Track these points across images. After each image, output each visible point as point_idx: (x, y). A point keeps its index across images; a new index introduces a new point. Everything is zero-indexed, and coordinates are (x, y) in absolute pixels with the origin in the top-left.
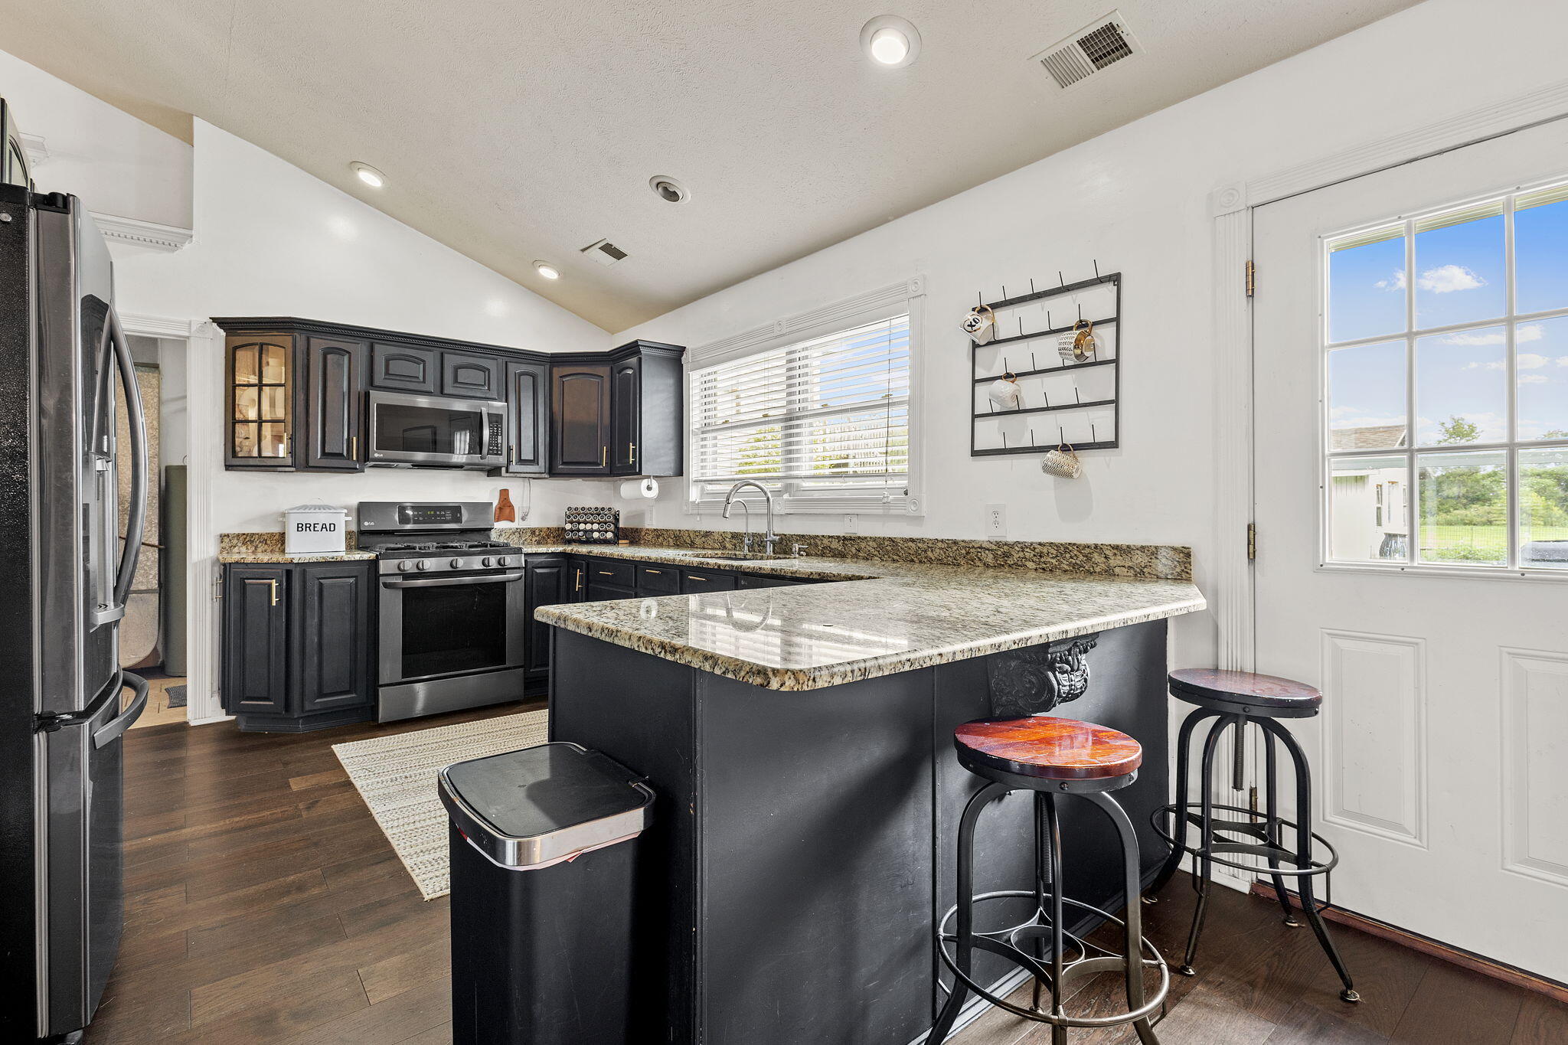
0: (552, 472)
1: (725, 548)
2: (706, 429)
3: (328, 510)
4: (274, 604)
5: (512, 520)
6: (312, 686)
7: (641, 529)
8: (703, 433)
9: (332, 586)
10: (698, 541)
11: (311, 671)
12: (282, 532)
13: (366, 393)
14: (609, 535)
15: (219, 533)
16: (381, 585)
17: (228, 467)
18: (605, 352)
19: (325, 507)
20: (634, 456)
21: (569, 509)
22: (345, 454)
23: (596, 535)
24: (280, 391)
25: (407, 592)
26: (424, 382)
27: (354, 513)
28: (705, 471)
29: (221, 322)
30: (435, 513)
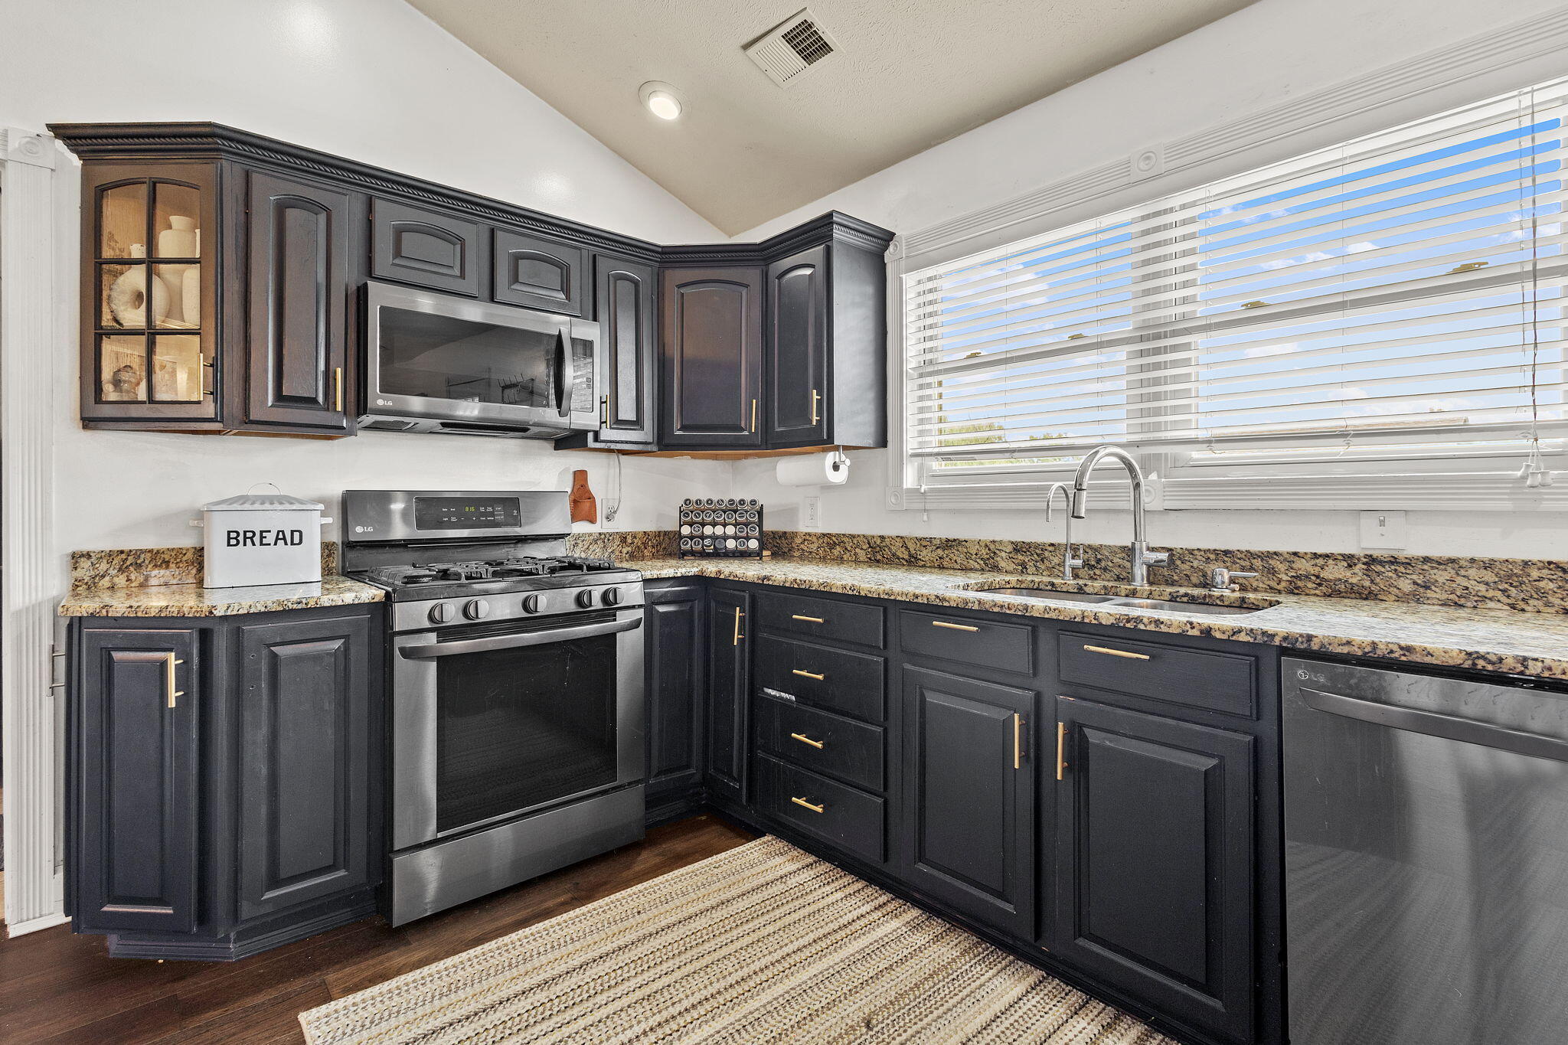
0: (665, 443)
1: (996, 568)
2: (929, 369)
3: (288, 506)
4: (172, 703)
5: (593, 521)
6: (256, 862)
7: (794, 534)
8: (921, 376)
9: (298, 659)
10: (926, 555)
11: (255, 841)
12: (198, 546)
13: (358, 288)
14: (753, 544)
15: (70, 551)
16: (397, 652)
17: (89, 422)
18: (755, 245)
19: (281, 499)
20: (820, 413)
21: (687, 501)
22: (321, 399)
23: (731, 544)
24: (192, 274)
25: (445, 663)
26: (462, 276)
27: (336, 511)
28: (927, 439)
29: (69, 134)
30: (477, 509)
